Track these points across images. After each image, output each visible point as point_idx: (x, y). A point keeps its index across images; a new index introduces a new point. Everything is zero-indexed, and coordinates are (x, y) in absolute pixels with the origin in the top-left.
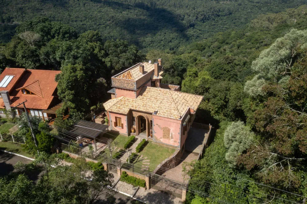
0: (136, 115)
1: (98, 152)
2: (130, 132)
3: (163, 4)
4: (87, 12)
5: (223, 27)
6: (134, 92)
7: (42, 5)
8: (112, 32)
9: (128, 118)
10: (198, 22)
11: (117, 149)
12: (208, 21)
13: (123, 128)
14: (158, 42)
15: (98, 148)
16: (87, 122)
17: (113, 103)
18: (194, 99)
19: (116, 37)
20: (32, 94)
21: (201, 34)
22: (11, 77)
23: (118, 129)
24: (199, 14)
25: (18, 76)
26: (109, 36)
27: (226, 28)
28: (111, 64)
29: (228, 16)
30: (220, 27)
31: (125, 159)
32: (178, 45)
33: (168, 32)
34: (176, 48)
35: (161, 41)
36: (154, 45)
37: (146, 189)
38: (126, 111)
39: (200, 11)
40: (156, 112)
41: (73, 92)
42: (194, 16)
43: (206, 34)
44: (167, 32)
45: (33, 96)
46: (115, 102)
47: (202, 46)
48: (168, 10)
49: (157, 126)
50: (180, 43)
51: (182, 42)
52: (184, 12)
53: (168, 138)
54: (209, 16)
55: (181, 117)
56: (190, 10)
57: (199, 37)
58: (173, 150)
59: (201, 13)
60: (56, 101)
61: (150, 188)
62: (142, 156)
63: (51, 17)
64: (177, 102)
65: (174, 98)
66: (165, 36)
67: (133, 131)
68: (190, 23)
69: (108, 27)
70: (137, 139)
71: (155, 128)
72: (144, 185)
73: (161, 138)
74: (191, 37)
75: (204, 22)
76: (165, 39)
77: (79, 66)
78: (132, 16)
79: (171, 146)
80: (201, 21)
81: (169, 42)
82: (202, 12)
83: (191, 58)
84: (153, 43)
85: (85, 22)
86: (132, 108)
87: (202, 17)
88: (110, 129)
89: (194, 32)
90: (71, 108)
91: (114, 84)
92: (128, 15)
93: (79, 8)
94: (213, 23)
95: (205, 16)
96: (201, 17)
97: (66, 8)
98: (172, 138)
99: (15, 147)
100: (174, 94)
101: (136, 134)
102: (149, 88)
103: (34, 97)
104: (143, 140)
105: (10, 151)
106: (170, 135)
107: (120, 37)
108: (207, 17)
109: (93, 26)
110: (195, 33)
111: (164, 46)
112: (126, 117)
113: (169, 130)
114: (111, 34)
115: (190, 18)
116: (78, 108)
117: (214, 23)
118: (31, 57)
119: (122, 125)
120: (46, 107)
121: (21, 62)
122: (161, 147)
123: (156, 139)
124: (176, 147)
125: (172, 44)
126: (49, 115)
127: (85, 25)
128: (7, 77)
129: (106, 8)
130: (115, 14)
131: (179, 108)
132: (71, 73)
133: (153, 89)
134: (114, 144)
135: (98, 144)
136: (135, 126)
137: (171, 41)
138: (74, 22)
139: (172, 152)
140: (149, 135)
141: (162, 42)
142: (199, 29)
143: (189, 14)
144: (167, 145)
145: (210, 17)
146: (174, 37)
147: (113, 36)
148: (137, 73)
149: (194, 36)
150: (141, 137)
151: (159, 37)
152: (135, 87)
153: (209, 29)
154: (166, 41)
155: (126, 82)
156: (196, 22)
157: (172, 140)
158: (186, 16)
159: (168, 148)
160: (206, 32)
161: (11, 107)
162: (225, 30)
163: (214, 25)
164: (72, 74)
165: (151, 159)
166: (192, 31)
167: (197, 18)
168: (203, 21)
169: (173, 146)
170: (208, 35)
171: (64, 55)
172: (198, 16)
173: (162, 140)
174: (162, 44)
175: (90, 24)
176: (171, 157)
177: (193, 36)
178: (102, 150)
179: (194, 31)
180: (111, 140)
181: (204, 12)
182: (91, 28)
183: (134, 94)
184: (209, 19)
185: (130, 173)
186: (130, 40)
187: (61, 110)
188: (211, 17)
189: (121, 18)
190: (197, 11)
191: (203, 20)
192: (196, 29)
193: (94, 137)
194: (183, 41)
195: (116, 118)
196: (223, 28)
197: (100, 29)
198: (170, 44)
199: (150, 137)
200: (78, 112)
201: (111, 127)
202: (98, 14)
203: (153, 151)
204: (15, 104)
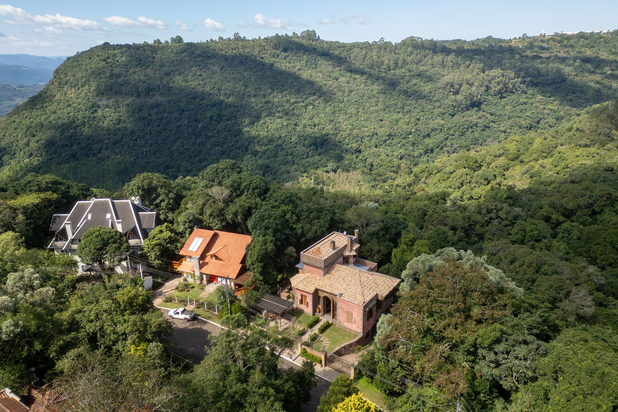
0: (322, 295)
1: (283, 328)
2: (314, 312)
3: (420, 62)
4: (276, 78)
5: (544, 109)
6: (321, 271)
7: (201, 67)
8: (316, 116)
9: (313, 297)
10: (490, 98)
11: (299, 327)
12: (513, 96)
13: (308, 306)
14: (402, 137)
15: (282, 324)
16: (273, 297)
17: (300, 280)
18: (388, 283)
19: (323, 126)
20: (221, 260)
21: (495, 122)
22: (201, 240)
23: (303, 307)
24: (492, 82)
25: (208, 239)
26: (310, 123)
27: (551, 110)
28: (302, 231)
29: (559, 85)
30: (537, 107)
31: (306, 338)
32: (443, 144)
33: (426, 117)
34: (438, 149)
35: (408, 135)
36: (394, 142)
37: (322, 366)
38: (312, 290)
39: (495, 76)
40: (341, 295)
41: (262, 264)
42: (481, 86)
43: (505, 122)
44: (422, 118)
45: (221, 262)
46: (302, 278)
47: (476, 161)
48: (428, 73)
49: (341, 309)
50: (447, 139)
51: (453, 137)
52: (461, 77)
53: (351, 322)
54: (514, 86)
55: (364, 302)
56: (474, 73)
57: (489, 127)
58: (356, 336)
59: (497, 80)
60: (243, 270)
61: (325, 366)
62: (323, 337)
63: (215, 89)
64: (365, 286)
65: (363, 281)
66: (417, 124)
67: (318, 310)
68: (471, 100)
69: (311, 107)
70: (321, 320)
71: (339, 311)
72: (321, 362)
73: (344, 322)
74: (472, 128)
75: (502, 97)
76: (417, 130)
77: (269, 238)
78: (357, 86)
79: (354, 331)
80: (496, 95)
81: (424, 137)
82: (498, 78)
83: (419, 211)
84: (393, 139)
85: (270, 97)
86: (318, 288)
87: (499, 87)
88: (295, 306)
89: (480, 118)
90: (259, 280)
91: (302, 259)
92: (348, 83)
93: (263, 71)
94: (523, 100)
95: (505, 84)
96: (495, 88)
97: (240, 73)
98: (355, 323)
99: (208, 314)
100: (364, 275)
101: (320, 314)
102: (338, 266)
103: (222, 264)
104: (327, 321)
105: (203, 318)
106: (353, 320)
107: (331, 127)
108: (511, 86)
109: (284, 105)
110: (481, 121)
111: (414, 144)
112: (312, 296)
113: (352, 315)
114: (314, 119)
115: (473, 89)
116: (265, 281)
117: (525, 100)
118: (218, 216)
119: (308, 303)
120: (234, 276)
121: (209, 221)
122: (344, 331)
123: (340, 322)
124: (359, 333)
125: (430, 141)
126: (236, 285)
127: (270, 103)
128: (196, 239)
129: (309, 71)
130: (325, 82)
131: (364, 293)
132: (262, 245)
133: (343, 268)
134: (297, 322)
135: (282, 320)
136: (320, 306)
137: (428, 135)
138: (252, 98)
139: (354, 338)
140: (333, 317)
141: (410, 136)
142: (490, 111)
143: (471, 81)
144: (350, 330)
145: (516, 87)
146: (436, 128)
147: (318, 125)
148: (327, 250)
149: (479, 125)
150: (325, 319)
151: (405, 127)
152: (322, 265)
153: (512, 112)
154: (419, 135)
155: (314, 259)
156: (486, 97)
157: (355, 325)
158: (465, 87)
159: (351, 333)
160: (506, 117)
161: (201, 273)
162: (548, 114)
163: (525, 103)
164: (263, 247)
165: (331, 341)
166: (475, 116)
167: (487, 90)
168: (501, 95)
169: (356, 332)
170: (509, 124)
171: (257, 225)
172: (491, 86)
173: (345, 324)
174: (409, 142)
175: (279, 102)
176: (352, 342)
177: (476, 125)
178: (286, 326)
179: (479, 115)
180: (295, 318)
181: (503, 76)
182: (279, 109)
183: (321, 272)
184: (514, 91)
185: (309, 350)
186: (349, 131)
187: (250, 282)
188: (519, 87)
189: (335, 90)
190: (488, 76)
191: (501, 93)
192: (483, 111)
193: (280, 313)
194: (454, 135)
195: (302, 295)
196: (545, 111)
197: (295, 111)
198: (427, 141)
199: (334, 320)
200: (265, 284)
201: (297, 305)
202: (295, 83)
203: (336, 334)
204: (204, 270)
